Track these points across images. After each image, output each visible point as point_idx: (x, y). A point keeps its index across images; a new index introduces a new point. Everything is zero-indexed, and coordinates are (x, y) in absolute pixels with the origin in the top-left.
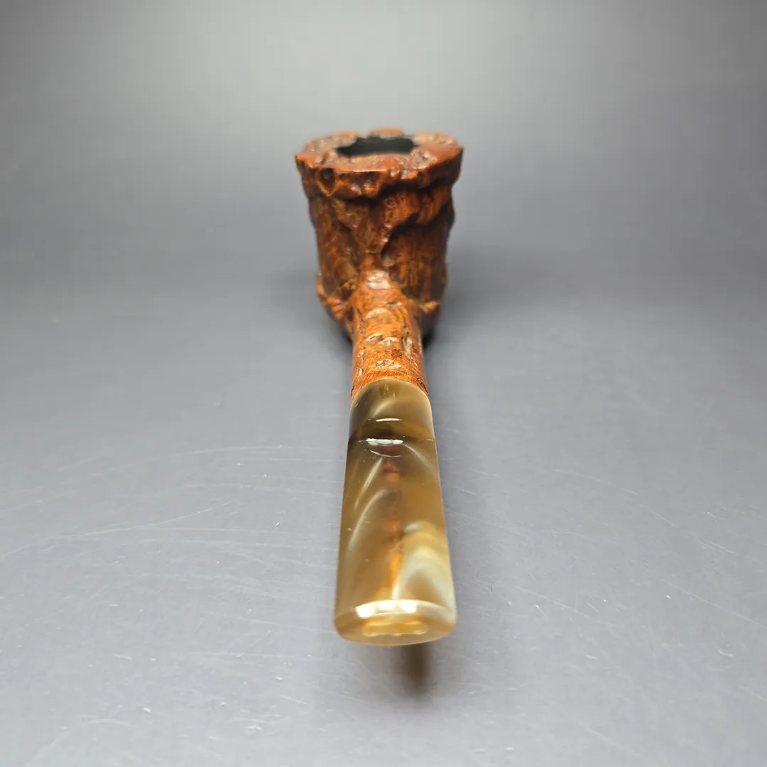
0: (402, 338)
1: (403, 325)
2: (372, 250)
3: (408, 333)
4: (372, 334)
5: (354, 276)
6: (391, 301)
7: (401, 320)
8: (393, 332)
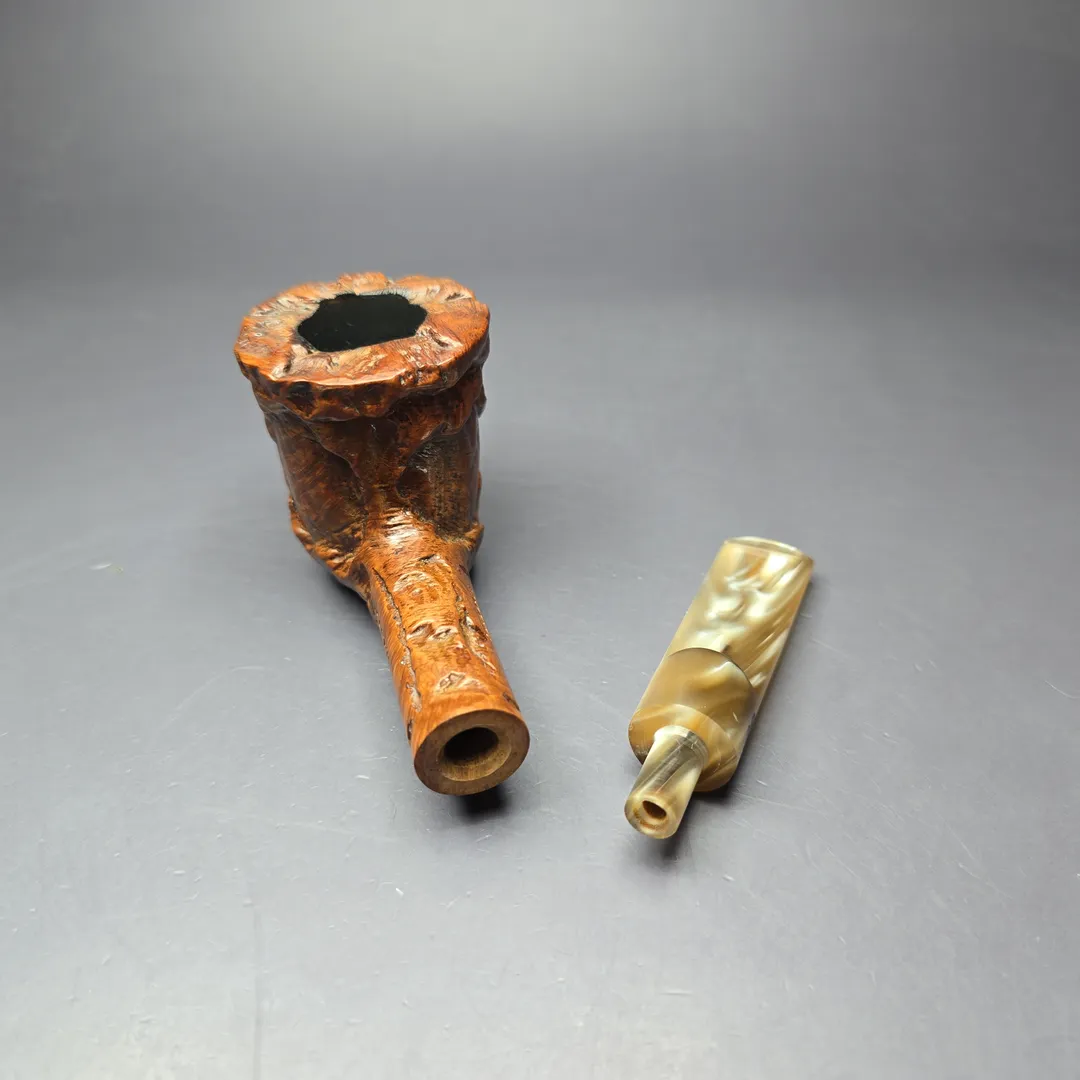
0: (460, 620)
1: (453, 595)
2: (382, 482)
3: (465, 609)
4: (414, 623)
5: (358, 520)
6: (425, 554)
7: (449, 587)
8: (445, 616)
